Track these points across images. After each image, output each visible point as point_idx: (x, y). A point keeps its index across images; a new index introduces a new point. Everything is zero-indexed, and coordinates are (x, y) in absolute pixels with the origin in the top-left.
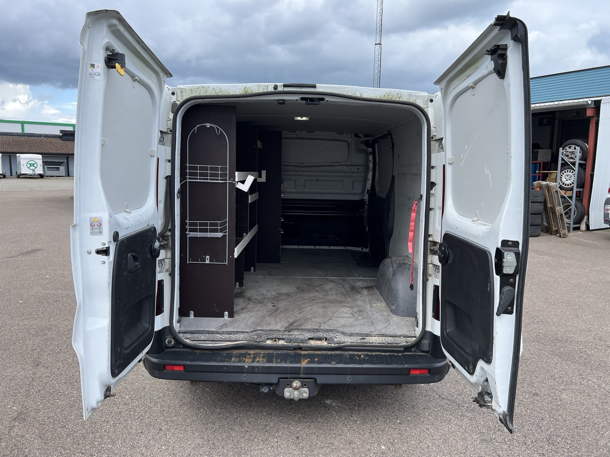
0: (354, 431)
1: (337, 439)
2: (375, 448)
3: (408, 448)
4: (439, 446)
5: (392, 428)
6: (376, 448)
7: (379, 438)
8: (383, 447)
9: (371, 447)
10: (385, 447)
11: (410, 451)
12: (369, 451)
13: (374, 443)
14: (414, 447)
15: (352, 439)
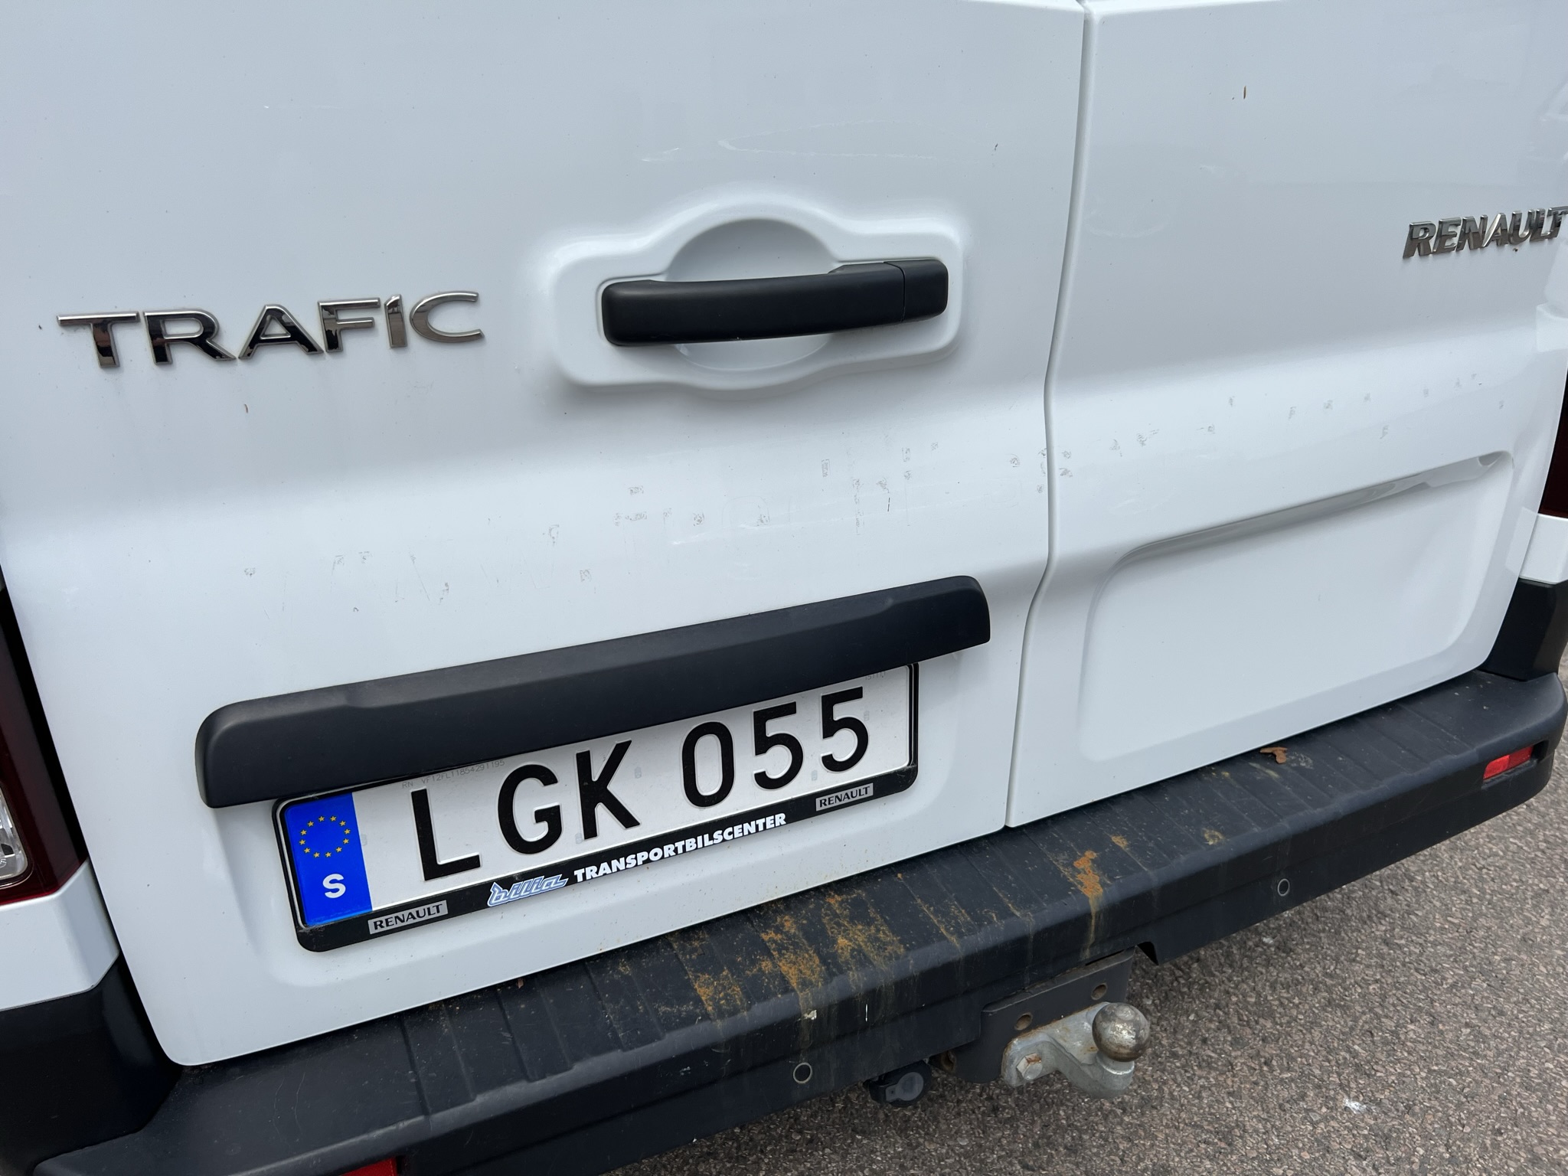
0: (1175, 1055)
1: (1161, 1136)
2: (1333, 1123)
3: (1430, 1071)
4: (1501, 1013)
5: (1287, 986)
6: (1333, 1118)
7: (1294, 1059)
8: (1354, 1105)
9: (1314, 1124)
10: (1356, 1098)
11: (1450, 1084)
12: (1328, 1150)
13: (1303, 1097)
14: (1440, 1052)
15: (1210, 1106)
